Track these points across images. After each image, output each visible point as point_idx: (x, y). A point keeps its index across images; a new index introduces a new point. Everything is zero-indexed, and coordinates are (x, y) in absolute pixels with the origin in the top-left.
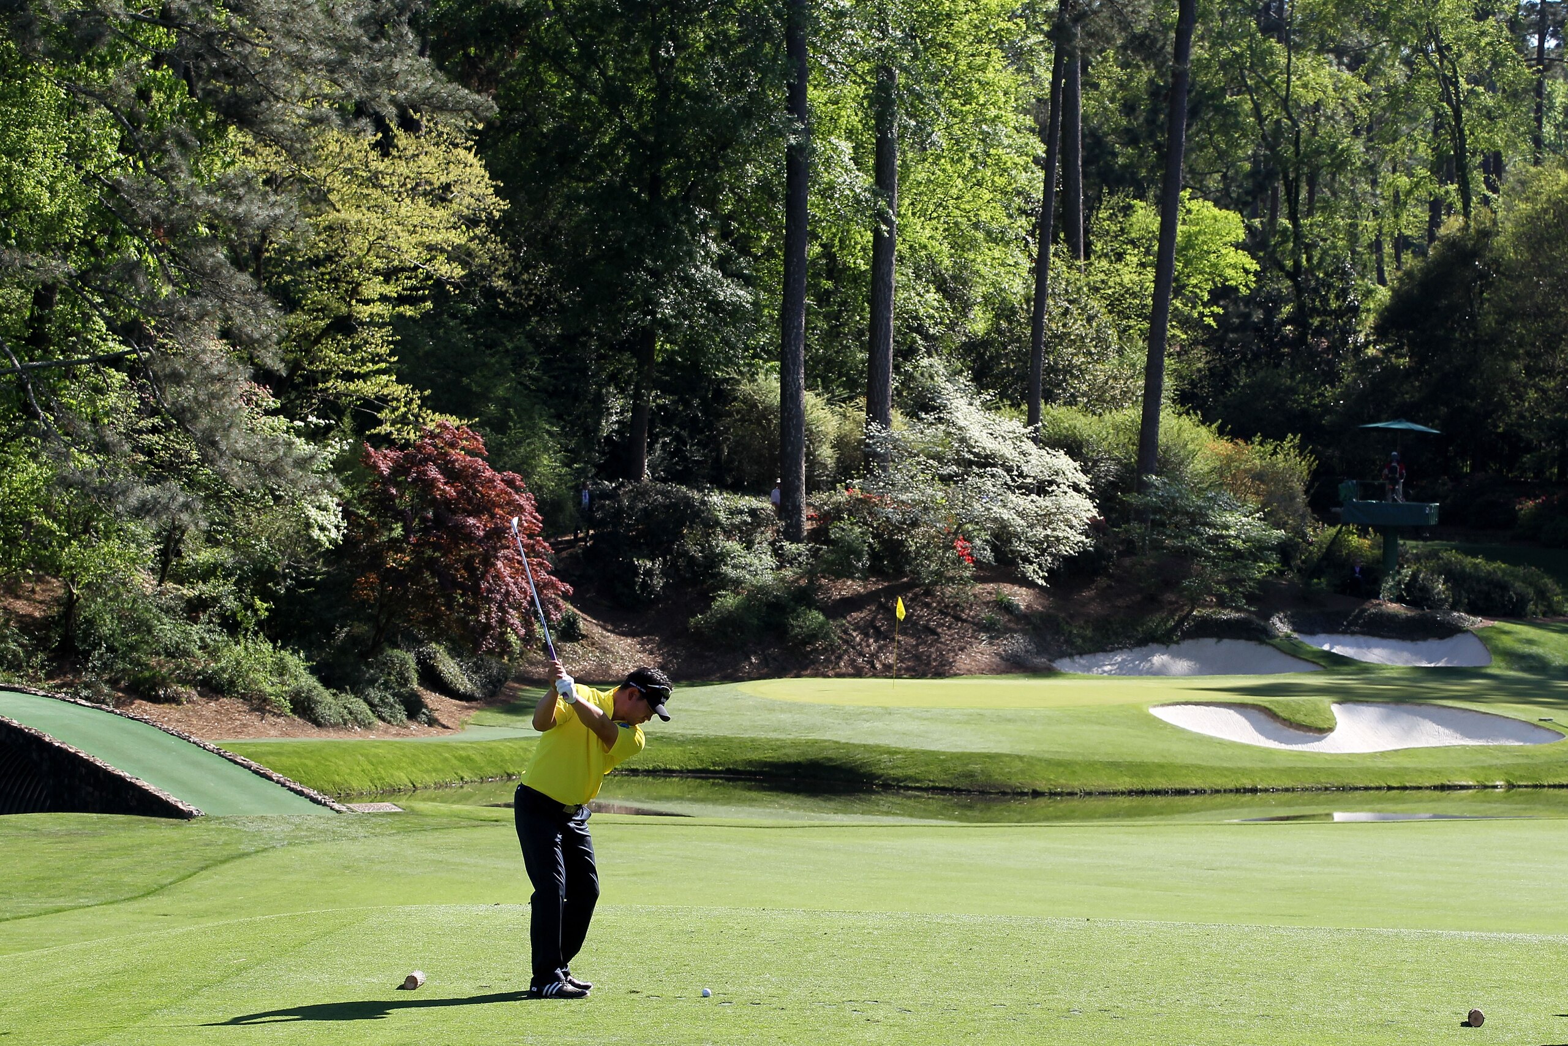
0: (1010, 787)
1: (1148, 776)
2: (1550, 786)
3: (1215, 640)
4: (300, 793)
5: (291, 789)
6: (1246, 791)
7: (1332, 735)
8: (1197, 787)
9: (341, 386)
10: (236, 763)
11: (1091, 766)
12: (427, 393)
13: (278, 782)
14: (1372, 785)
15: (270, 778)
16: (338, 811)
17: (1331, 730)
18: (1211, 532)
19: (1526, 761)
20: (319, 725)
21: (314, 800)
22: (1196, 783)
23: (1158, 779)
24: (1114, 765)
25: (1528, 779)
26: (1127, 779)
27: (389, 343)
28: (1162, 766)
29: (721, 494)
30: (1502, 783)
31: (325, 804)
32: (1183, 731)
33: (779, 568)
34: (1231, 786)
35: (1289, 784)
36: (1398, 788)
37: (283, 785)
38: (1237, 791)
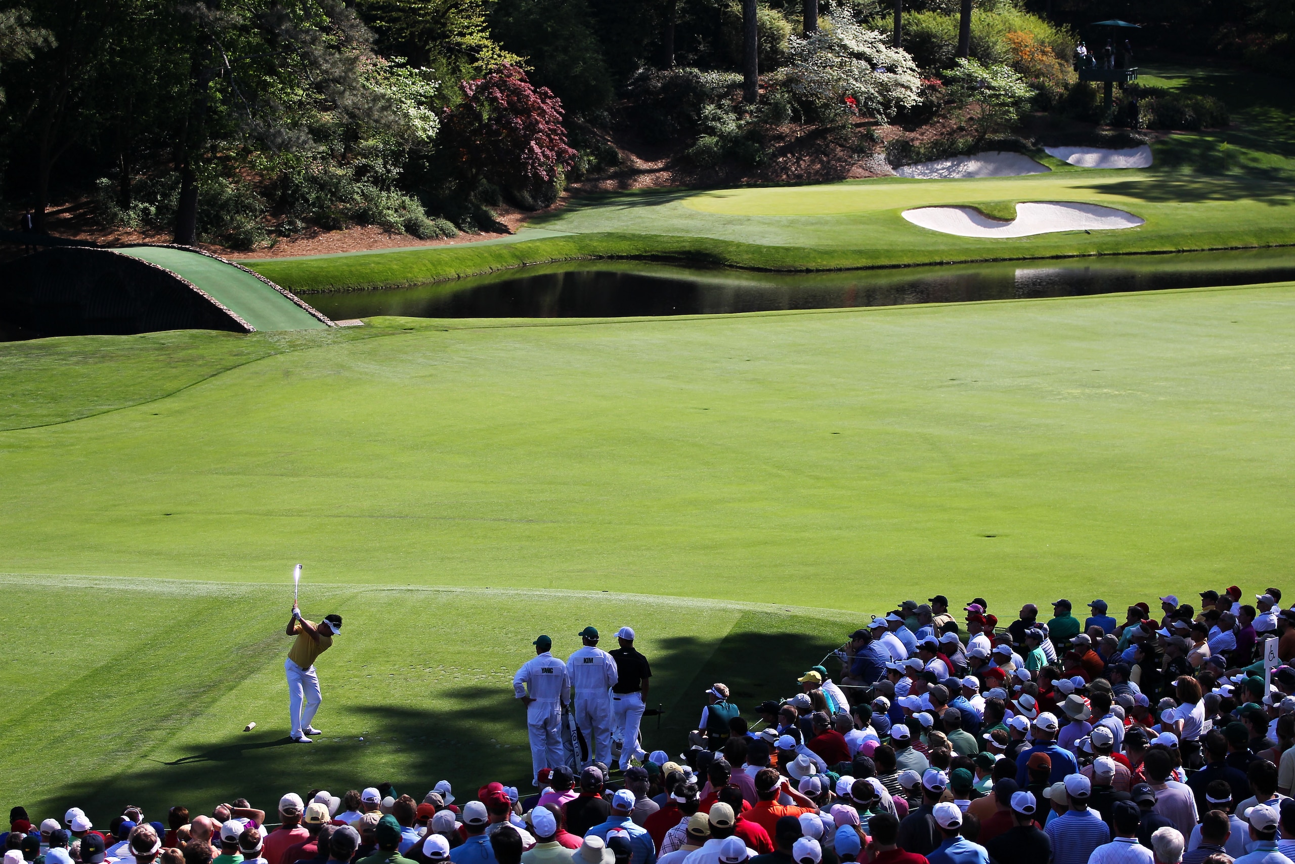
0: (794, 267)
1: (877, 258)
2: (1123, 254)
3: (996, 153)
4: (314, 315)
5: (310, 313)
6: (936, 264)
7: (1014, 222)
8: (906, 263)
9: (459, 39)
10: (287, 298)
11: (845, 253)
12: (502, 43)
13: (305, 309)
14: (1014, 257)
15: (301, 307)
16: (329, 326)
17: (1013, 219)
18: (988, 92)
19: (1113, 239)
20: (421, 238)
21: (319, 320)
22: (906, 261)
23: (883, 259)
24: (860, 253)
25: (1111, 249)
26: (864, 260)
27: (484, 15)
28: (888, 251)
29: (718, 72)
30: (1095, 253)
31: (324, 322)
32: (915, 226)
33: (738, 119)
34: (927, 261)
35: (963, 258)
36: (1030, 259)
37: (307, 311)
38: (930, 264)
